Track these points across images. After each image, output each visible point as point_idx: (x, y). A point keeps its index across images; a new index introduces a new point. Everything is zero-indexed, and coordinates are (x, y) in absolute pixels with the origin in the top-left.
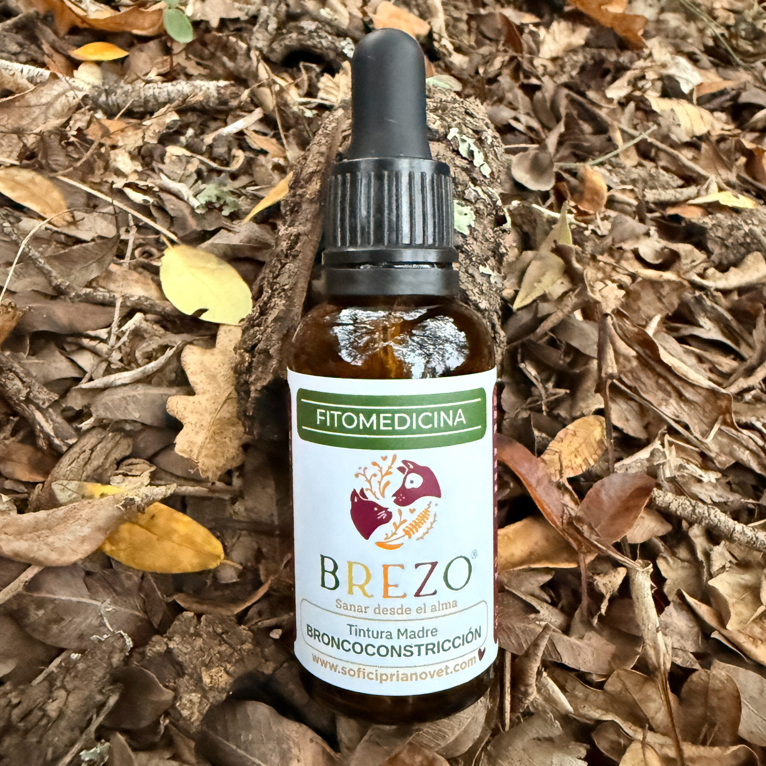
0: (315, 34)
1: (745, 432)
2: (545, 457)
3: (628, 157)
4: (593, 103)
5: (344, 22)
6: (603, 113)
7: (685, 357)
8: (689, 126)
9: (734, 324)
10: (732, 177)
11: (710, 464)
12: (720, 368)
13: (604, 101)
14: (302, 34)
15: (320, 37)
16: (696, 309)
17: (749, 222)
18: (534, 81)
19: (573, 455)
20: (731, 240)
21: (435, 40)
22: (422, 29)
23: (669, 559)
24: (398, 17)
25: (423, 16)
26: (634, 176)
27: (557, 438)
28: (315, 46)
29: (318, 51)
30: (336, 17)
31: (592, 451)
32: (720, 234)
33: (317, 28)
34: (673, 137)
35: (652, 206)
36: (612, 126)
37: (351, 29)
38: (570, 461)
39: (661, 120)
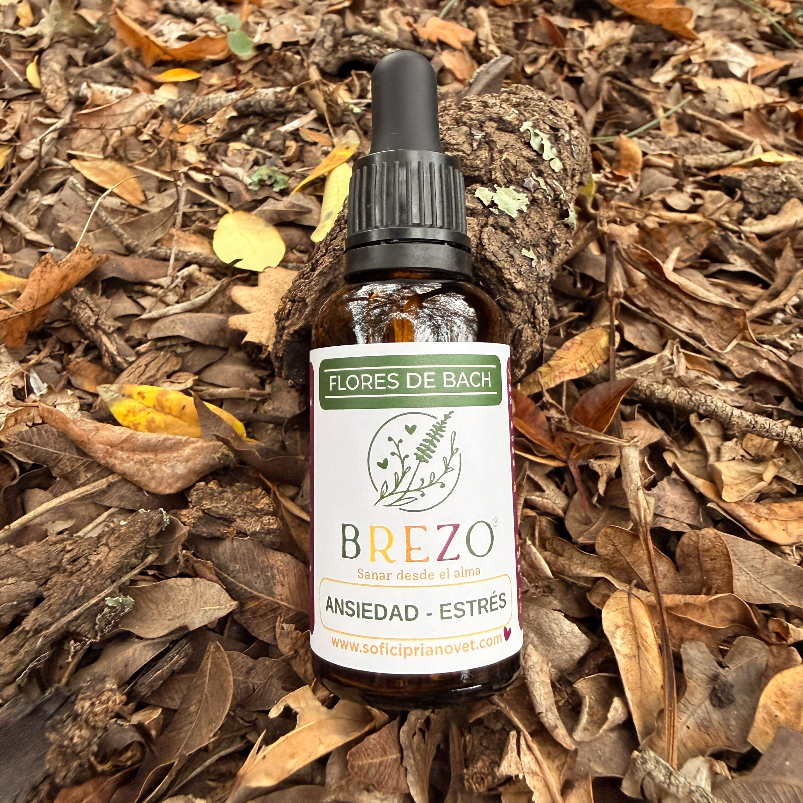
0: (365, 47)
1: (765, 346)
2: (552, 363)
3: (670, 130)
4: (641, 90)
5: (394, 36)
6: (650, 97)
7: (711, 288)
8: (737, 101)
9: (764, 259)
10: (780, 141)
11: (727, 375)
12: (746, 296)
13: (650, 85)
14: (353, 46)
15: (370, 48)
16: (724, 247)
17: (786, 171)
18: (579, 74)
19: (578, 362)
20: (767, 189)
21: (481, 46)
22: (469, 36)
23: (677, 452)
24: (444, 28)
25: (471, 28)
26: (676, 145)
27: (563, 347)
28: (364, 55)
29: (368, 59)
30: (387, 32)
31: (597, 356)
32: (755, 184)
33: (368, 41)
34: (719, 110)
35: (695, 170)
36: (655, 105)
37: (401, 41)
38: (575, 365)
39: (707, 97)
